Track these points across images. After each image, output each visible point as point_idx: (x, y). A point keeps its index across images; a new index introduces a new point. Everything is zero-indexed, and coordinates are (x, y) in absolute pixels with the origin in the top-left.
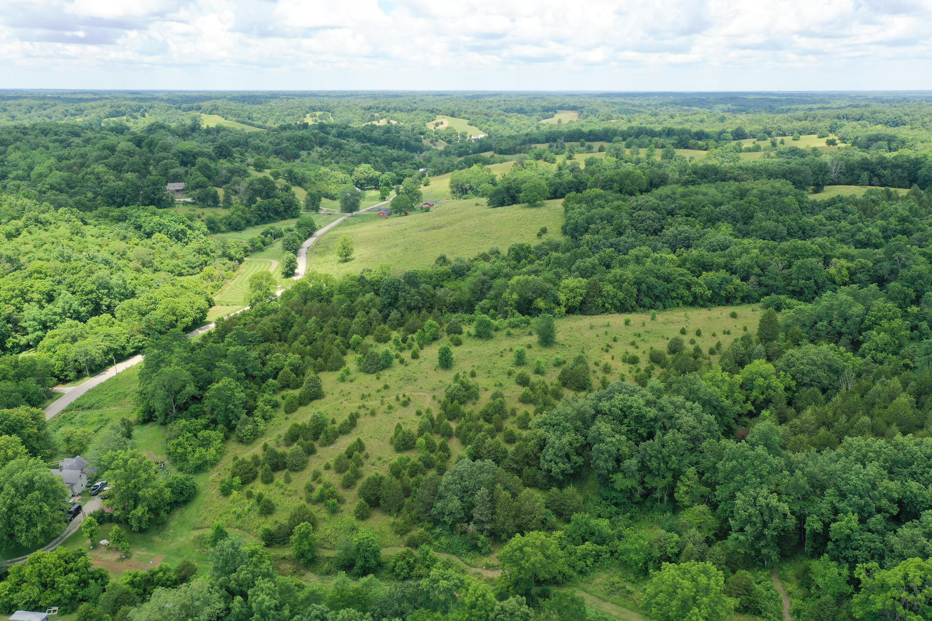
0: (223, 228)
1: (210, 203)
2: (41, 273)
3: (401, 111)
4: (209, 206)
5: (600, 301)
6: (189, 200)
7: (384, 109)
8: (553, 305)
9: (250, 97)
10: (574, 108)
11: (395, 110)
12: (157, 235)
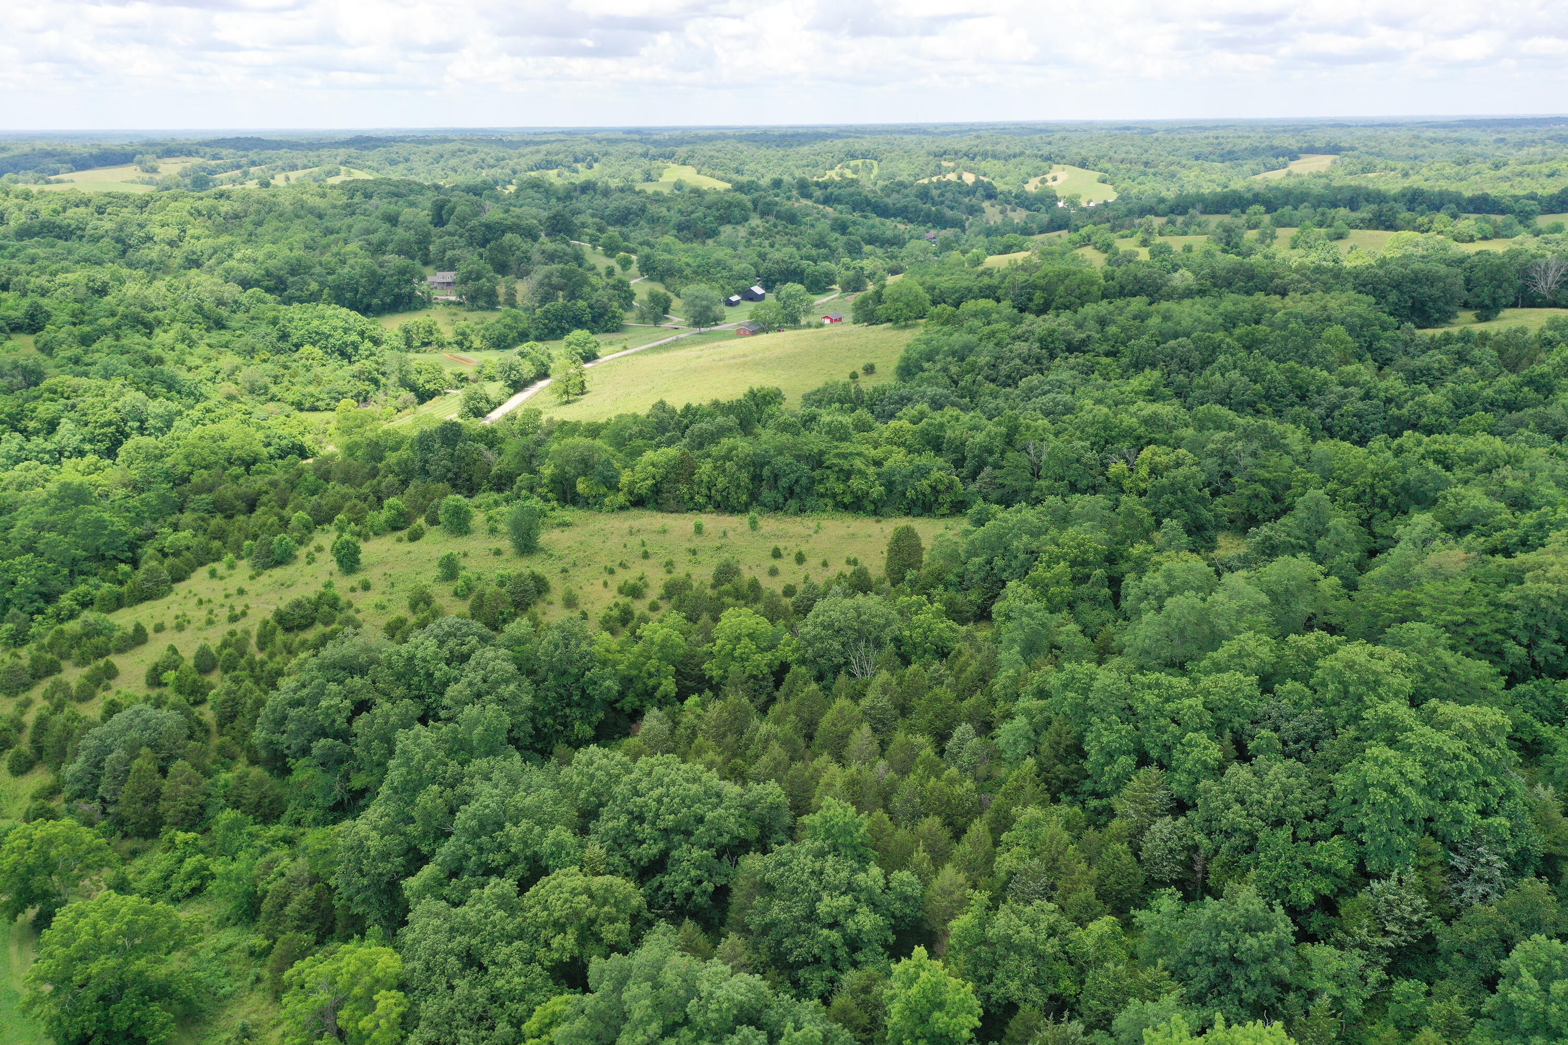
0: (477, 343)
1: (481, 303)
2: (55, 392)
3: (995, 157)
4: (481, 308)
5: (684, 488)
6: (453, 298)
7: (966, 155)
8: (602, 490)
9: (793, 136)
10: (1334, 149)
11: (985, 155)
12: (307, 349)
